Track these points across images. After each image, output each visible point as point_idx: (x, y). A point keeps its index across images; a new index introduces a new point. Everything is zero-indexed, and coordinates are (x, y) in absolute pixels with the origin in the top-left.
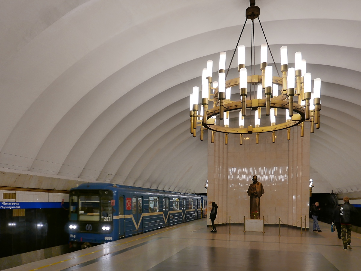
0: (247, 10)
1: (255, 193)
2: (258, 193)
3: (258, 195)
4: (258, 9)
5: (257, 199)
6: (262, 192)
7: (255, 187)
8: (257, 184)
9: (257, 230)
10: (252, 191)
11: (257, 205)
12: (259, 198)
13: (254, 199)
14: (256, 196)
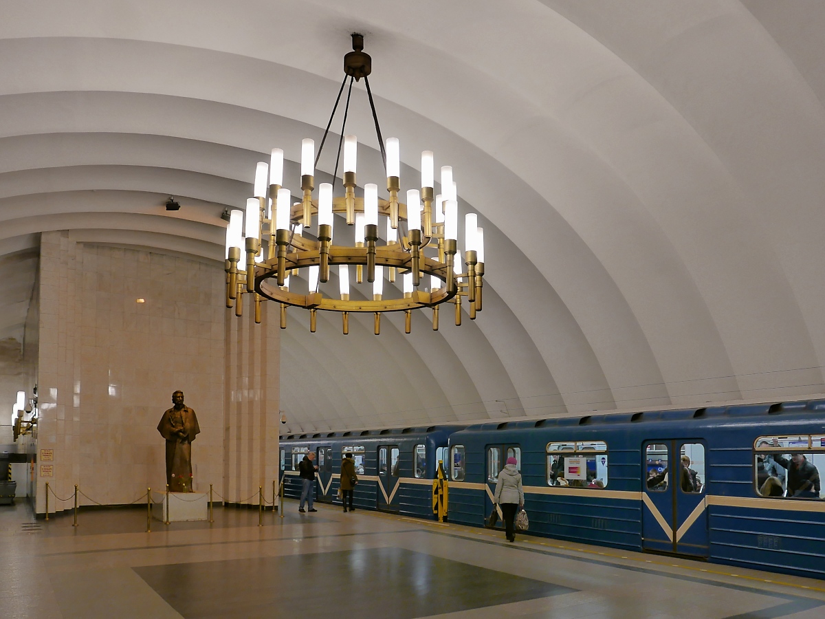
0: (347, 57)
1: (180, 431)
2: (188, 432)
3: (188, 436)
4: (368, 59)
5: (185, 446)
6: (195, 430)
7: (179, 417)
8: (185, 411)
9: (191, 518)
10: (174, 427)
11: (188, 460)
12: (190, 443)
13: (178, 446)
14: (184, 440)
